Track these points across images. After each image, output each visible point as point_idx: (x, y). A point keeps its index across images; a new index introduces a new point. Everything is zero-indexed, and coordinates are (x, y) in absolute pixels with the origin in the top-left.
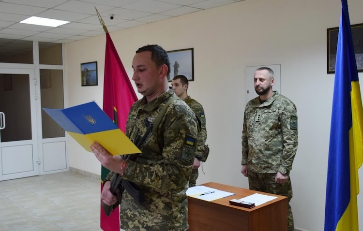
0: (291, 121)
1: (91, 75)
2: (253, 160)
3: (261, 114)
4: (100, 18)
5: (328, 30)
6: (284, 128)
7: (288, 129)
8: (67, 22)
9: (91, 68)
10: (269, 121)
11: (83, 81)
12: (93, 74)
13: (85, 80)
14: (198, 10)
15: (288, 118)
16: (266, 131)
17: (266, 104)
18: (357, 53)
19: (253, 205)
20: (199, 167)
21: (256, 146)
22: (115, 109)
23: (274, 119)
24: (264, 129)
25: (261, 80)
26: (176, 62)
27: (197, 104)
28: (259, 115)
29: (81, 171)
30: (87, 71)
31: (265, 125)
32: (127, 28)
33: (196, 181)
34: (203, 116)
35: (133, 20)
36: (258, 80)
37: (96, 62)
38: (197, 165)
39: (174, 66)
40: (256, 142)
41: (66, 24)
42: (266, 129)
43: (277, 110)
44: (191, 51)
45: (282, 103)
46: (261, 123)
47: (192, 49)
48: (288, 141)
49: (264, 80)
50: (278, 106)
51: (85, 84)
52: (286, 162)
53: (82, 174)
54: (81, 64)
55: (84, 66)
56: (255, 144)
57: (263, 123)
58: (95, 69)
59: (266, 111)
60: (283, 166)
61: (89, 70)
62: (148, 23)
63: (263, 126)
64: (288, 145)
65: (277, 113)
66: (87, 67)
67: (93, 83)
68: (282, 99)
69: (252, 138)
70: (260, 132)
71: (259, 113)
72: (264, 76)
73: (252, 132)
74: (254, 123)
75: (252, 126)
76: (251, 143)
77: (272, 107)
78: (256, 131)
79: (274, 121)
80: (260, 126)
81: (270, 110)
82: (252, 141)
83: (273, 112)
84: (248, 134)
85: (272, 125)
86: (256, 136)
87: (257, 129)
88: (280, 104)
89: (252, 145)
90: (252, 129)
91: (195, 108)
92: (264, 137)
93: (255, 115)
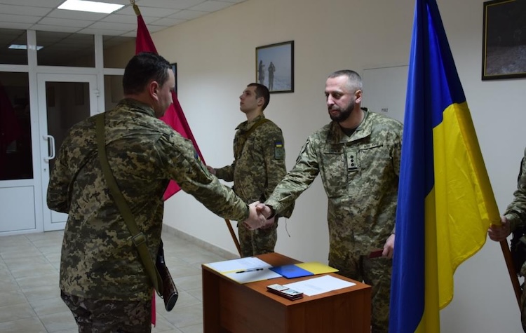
2: (355, 237)
3: (353, 154)
5: (485, 4)
8: (121, 6)
10: (375, 163)
16: (374, 183)
17: (359, 135)
23: (383, 160)
24: (368, 180)
25: (336, 95)
26: (271, 63)
28: (352, 157)
31: (369, 173)
34: (280, 146)
36: (330, 96)
37: (176, 65)
39: (269, 68)
40: (359, 205)
42: (372, 178)
43: (385, 143)
44: (290, 45)
45: (391, 128)
46: (360, 170)
47: (292, 43)
50: (384, 134)
56: (356, 208)
57: (363, 169)
59: (362, 147)
62: (237, 3)
63: (365, 175)
65: (386, 148)
68: (385, 120)
69: (347, 200)
70: (361, 186)
71: (351, 152)
72: (340, 88)
73: (344, 188)
74: (346, 172)
75: (343, 177)
76: (347, 209)
77: (372, 140)
78: (353, 186)
79: (384, 162)
80: (358, 175)
81: (371, 144)
82: (350, 203)
83: (379, 147)
84: (334, 193)
85: (382, 170)
86: (356, 194)
87: (354, 182)
88: (385, 130)
89: (351, 211)
90: (344, 183)
91: (267, 133)
92: (373, 193)
93: (343, 158)
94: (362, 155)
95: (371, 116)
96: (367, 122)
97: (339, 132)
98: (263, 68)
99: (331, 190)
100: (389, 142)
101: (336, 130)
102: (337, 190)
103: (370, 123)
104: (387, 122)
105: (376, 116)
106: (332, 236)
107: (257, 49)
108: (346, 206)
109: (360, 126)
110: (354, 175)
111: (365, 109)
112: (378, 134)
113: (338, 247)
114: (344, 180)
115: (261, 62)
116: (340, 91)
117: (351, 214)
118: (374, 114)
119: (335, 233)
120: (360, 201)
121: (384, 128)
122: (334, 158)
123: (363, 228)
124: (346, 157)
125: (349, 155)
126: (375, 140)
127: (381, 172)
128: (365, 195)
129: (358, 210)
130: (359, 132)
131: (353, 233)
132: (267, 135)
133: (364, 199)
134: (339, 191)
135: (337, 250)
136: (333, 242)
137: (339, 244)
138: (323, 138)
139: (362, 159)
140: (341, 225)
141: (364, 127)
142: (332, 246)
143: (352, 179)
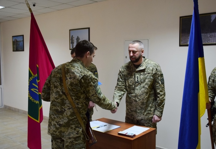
0: (161, 78)
1: (19, 44)
4: (27, 2)
5: (180, 17)
6: (157, 84)
7: (160, 84)
8: (2, 7)
9: (20, 39)
10: (147, 80)
11: (14, 48)
12: (21, 43)
13: (15, 47)
14: (93, 2)
15: (159, 76)
16: (146, 88)
18: (203, 33)
19: (135, 135)
20: (94, 107)
21: (140, 100)
22: (38, 66)
24: (144, 87)
26: (78, 36)
27: (92, 65)
28: (137, 77)
29: (13, 108)
30: (17, 41)
31: (144, 84)
32: (44, 13)
33: (92, 116)
34: (97, 73)
35: (48, 7)
37: (23, 36)
38: (92, 106)
39: (77, 39)
40: (139, 97)
41: (2, 8)
42: (145, 86)
44: (88, 29)
45: (154, 66)
46: (140, 83)
47: (89, 28)
48: (161, 93)
49: (136, 52)
50: (151, 68)
51: (15, 50)
52: (160, 108)
53: (13, 110)
54: (13, 37)
55: (14, 38)
56: (138, 98)
57: (142, 82)
58: (22, 40)
59: (142, 73)
60: (158, 111)
61: (18, 40)
62: (59, 10)
63: (142, 85)
64: (161, 96)
65: (151, 74)
66: (16, 39)
67: (21, 50)
68: (152, 62)
69: (134, 95)
70: (141, 90)
71: (137, 75)
72: (136, 49)
73: (133, 90)
74: (134, 83)
75: (133, 85)
76: (134, 98)
77: (146, 70)
78: (137, 89)
79: (150, 80)
80: (139, 85)
81: (146, 72)
82: (135, 96)
83: (149, 74)
84: (129, 91)
85: (149, 83)
86: (138, 93)
87: (137, 88)
88: (152, 67)
89: (136, 100)
90: (134, 88)
91: (91, 67)
92: (145, 93)
93: (134, 77)
94: (142, 77)
95: (146, 60)
96: (145, 63)
97: (133, 66)
98: (73, 39)
99: (128, 90)
100: (152, 72)
101: (131, 65)
102: (130, 90)
103: (146, 63)
104: (153, 63)
105: (148, 60)
106: (127, 110)
107: (70, 30)
108: (134, 97)
109: (142, 64)
110: (138, 85)
111: (144, 57)
112: (149, 68)
113: (130, 114)
114: (133, 87)
115: (72, 36)
116: (136, 50)
117: (136, 101)
118: (147, 60)
119: (128, 108)
120: (140, 96)
121: (151, 66)
122: (129, 77)
123: (141, 107)
124: (135, 77)
125: (136, 76)
126: (147, 70)
127: (149, 84)
128: (142, 93)
129: (139, 99)
130: (141, 67)
131: (136, 109)
132: (91, 68)
133: (142, 95)
134: (131, 91)
135: (129, 115)
136: (128, 112)
137: (130, 113)
138: (125, 68)
139: (141, 78)
140: (131, 105)
141: (143, 65)
142: (127, 114)
143: (137, 86)
